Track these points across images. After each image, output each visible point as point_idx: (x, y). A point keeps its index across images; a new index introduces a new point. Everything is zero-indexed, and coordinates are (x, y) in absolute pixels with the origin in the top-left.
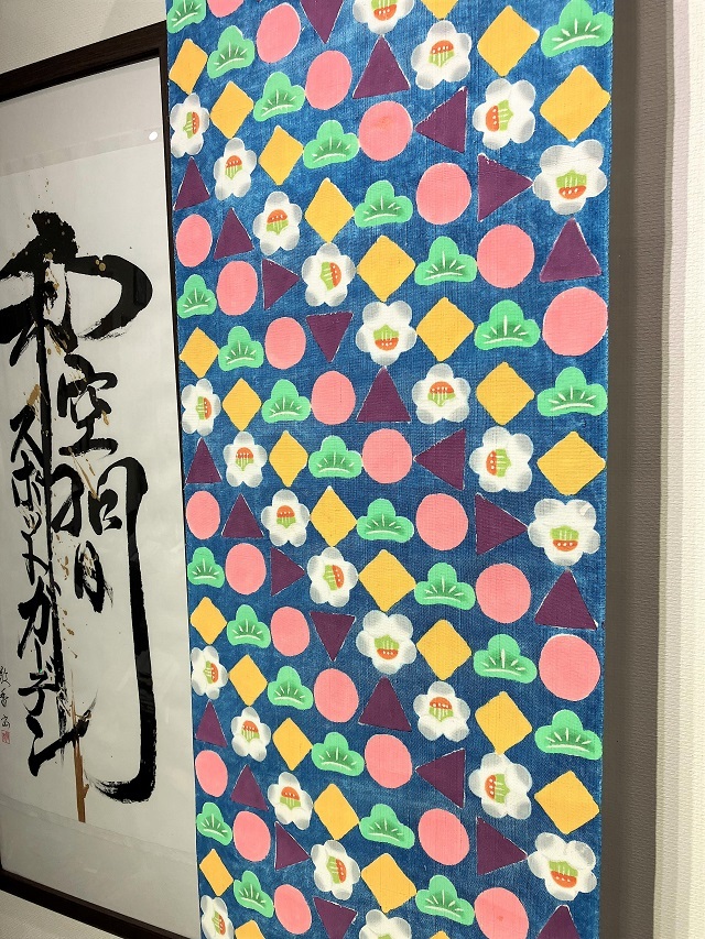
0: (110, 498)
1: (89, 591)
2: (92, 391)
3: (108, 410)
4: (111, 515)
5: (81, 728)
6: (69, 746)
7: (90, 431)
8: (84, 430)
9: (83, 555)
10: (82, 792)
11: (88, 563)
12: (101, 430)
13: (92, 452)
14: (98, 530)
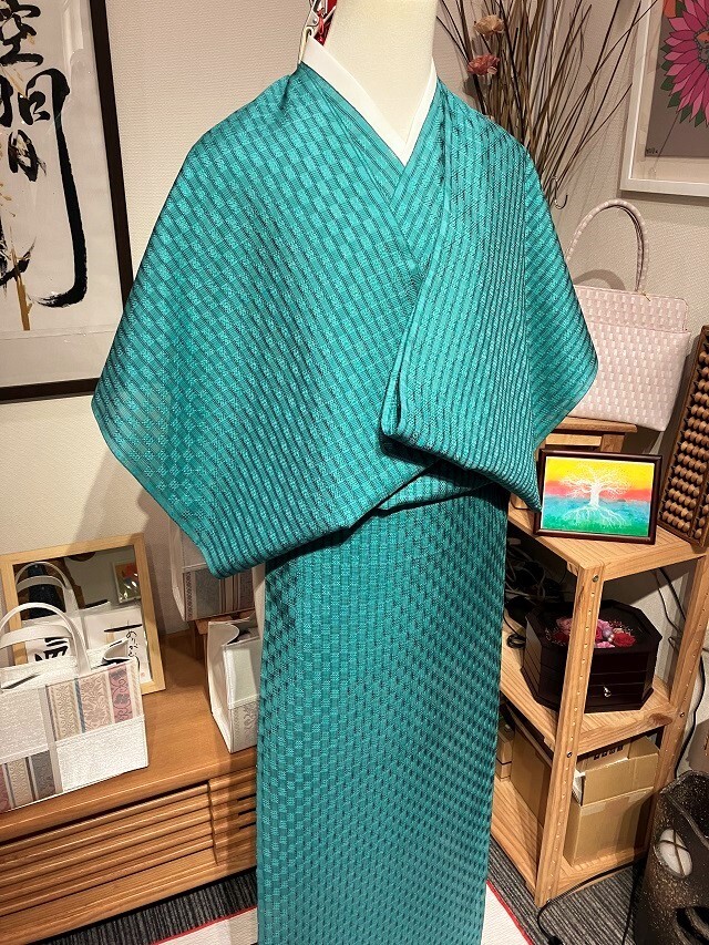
0: (39, 98)
1: (23, 167)
2: (18, 19)
3: (34, 33)
4: (39, 110)
5: (23, 265)
6: (12, 282)
7: (17, 47)
8: (11, 47)
9: (15, 140)
10: (25, 310)
11: (21, 146)
12: (26, 46)
13: (19, 65)
14: (29, 121)
